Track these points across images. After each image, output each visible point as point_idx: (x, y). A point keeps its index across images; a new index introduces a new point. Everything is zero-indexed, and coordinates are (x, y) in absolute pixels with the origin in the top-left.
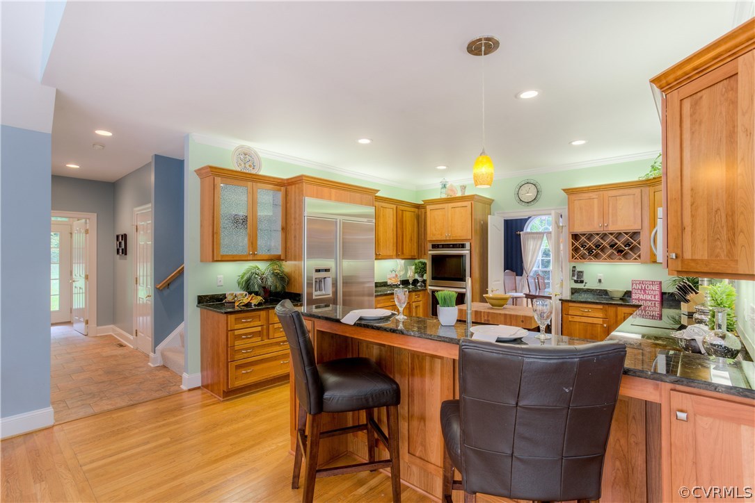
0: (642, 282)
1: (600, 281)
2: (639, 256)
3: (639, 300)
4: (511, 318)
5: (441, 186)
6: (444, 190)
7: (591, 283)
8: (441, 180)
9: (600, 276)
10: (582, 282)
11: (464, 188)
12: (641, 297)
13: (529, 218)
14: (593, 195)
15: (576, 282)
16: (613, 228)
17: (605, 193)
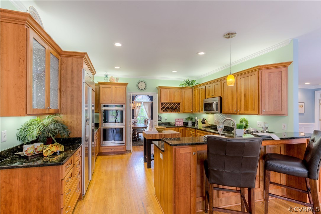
0: (178, 119)
1: (166, 120)
2: (180, 111)
3: (177, 125)
4: (173, 135)
5: (105, 76)
6: (106, 78)
7: (163, 121)
8: (105, 73)
9: (166, 118)
10: (160, 120)
11: (117, 79)
12: (178, 124)
13: (137, 96)
14: (168, 90)
15: (159, 120)
16: (174, 102)
17: (172, 90)
